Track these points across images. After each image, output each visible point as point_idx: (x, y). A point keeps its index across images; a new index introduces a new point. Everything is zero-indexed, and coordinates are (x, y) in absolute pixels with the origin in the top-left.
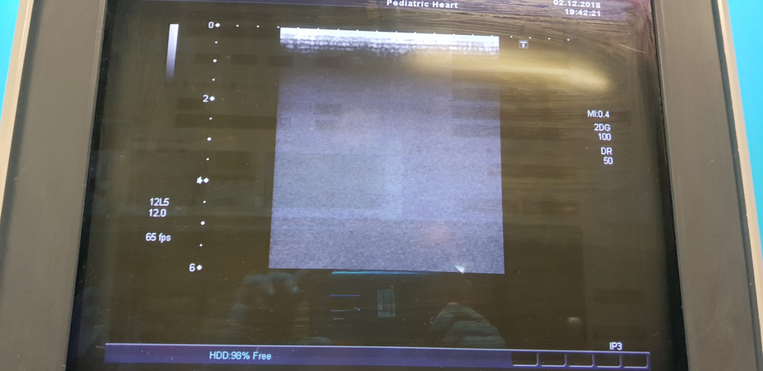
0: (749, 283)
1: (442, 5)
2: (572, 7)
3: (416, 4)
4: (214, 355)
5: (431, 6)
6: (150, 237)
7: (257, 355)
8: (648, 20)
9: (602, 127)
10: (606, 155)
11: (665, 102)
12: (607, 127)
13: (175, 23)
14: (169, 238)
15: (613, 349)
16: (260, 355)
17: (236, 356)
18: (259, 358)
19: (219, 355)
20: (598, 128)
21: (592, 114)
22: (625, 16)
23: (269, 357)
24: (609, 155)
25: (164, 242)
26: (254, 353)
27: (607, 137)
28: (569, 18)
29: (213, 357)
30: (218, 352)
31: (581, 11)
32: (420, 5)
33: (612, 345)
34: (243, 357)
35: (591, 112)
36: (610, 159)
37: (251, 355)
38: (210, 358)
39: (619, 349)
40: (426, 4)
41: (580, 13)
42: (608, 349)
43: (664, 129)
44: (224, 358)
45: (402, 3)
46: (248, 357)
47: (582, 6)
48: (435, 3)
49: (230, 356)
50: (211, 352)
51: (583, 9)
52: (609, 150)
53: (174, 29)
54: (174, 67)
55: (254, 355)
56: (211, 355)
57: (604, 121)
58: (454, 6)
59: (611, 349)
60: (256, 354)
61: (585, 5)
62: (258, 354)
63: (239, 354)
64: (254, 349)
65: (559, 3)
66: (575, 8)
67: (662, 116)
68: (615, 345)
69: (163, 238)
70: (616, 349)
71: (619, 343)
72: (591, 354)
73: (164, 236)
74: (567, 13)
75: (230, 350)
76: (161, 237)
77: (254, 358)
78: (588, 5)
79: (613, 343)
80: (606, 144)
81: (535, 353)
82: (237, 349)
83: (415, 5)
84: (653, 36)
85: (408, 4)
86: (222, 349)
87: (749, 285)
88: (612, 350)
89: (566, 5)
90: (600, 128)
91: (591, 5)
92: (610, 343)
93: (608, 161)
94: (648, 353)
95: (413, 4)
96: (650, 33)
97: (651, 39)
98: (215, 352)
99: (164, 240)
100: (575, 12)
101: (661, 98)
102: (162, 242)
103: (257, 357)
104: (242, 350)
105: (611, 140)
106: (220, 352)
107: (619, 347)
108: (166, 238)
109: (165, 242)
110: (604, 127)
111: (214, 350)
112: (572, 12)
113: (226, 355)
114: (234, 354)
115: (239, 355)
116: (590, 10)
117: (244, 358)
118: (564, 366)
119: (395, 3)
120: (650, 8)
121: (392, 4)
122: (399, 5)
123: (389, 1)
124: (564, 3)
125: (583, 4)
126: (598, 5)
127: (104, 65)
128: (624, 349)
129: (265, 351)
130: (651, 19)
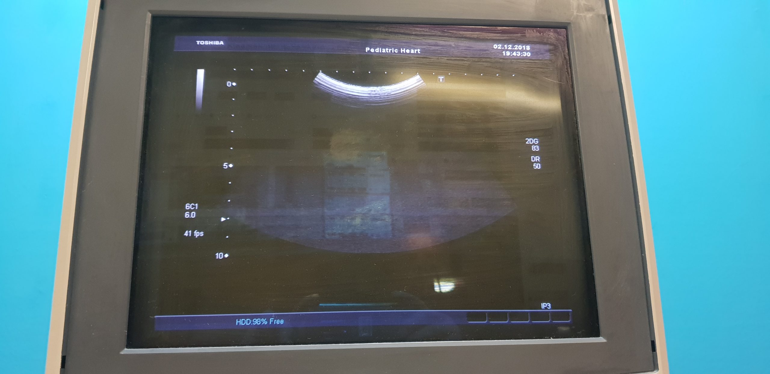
0: (642, 254)
1: (408, 51)
2: (508, 50)
3: (388, 51)
4: (240, 322)
5: (399, 52)
7: (272, 321)
8: (565, 58)
9: (531, 141)
10: (535, 162)
11: (579, 120)
12: (536, 141)
13: (201, 68)
14: (202, 234)
15: (544, 308)
16: (275, 321)
17: (257, 322)
18: (275, 323)
19: (244, 322)
20: (529, 142)
22: (548, 56)
23: (282, 322)
24: (538, 162)
25: (198, 237)
26: (271, 319)
27: (535, 148)
28: (505, 58)
29: (239, 323)
30: (242, 320)
31: (515, 52)
32: (391, 51)
33: (543, 305)
34: (262, 322)
36: (538, 165)
37: (268, 321)
38: (237, 324)
40: (396, 51)
41: (514, 54)
43: (579, 141)
44: (247, 324)
45: (377, 50)
46: (266, 323)
47: (516, 49)
48: (403, 49)
49: (252, 322)
50: (237, 320)
52: (537, 158)
53: (201, 73)
54: (202, 103)
55: (271, 321)
56: (237, 322)
58: (417, 52)
59: (542, 308)
60: (271, 320)
61: (518, 48)
62: (274, 320)
63: (259, 320)
64: (271, 316)
65: (498, 47)
66: (510, 51)
67: (577, 131)
68: (545, 305)
69: (197, 234)
70: (546, 308)
71: (548, 304)
72: (528, 312)
73: (198, 232)
74: (504, 55)
75: (252, 318)
76: (196, 233)
77: (270, 323)
78: (520, 47)
79: (544, 304)
80: (535, 153)
81: (485, 313)
82: (257, 317)
84: (569, 71)
85: (382, 50)
86: (246, 317)
87: (642, 256)
88: (543, 309)
89: (503, 48)
90: (530, 141)
91: (523, 48)
92: (542, 304)
93: (537, 166)
94: (571, 310)
95: (386, 51)
96: (567, 69)
97: (568, 73)
98: (240, 320)
100: (511, 54)
101: (576, 118)
103: (273, 323)
104: (261, 317)
105: (539, 151)
106: (244, 320)
107: (549, 307)
108: (200, 234)
110: (534, 141)
111: (239, 318)
112: (508, 54)
113: (248, 321)
114: (255, 321)
115: (259, 321)
116: (522, 51)
117: (263, 324)
118: (507, 322)
119: (372, 50)
120: (567, 49)
121: (369, 51)
122: (375, 52)
123: (367, 49)
124: (502, 47)
125: (516, 47)
126: (528, 48)
127: (148, 102)
128: (552, 308)
129: (279, 317)
130: (567, 57)
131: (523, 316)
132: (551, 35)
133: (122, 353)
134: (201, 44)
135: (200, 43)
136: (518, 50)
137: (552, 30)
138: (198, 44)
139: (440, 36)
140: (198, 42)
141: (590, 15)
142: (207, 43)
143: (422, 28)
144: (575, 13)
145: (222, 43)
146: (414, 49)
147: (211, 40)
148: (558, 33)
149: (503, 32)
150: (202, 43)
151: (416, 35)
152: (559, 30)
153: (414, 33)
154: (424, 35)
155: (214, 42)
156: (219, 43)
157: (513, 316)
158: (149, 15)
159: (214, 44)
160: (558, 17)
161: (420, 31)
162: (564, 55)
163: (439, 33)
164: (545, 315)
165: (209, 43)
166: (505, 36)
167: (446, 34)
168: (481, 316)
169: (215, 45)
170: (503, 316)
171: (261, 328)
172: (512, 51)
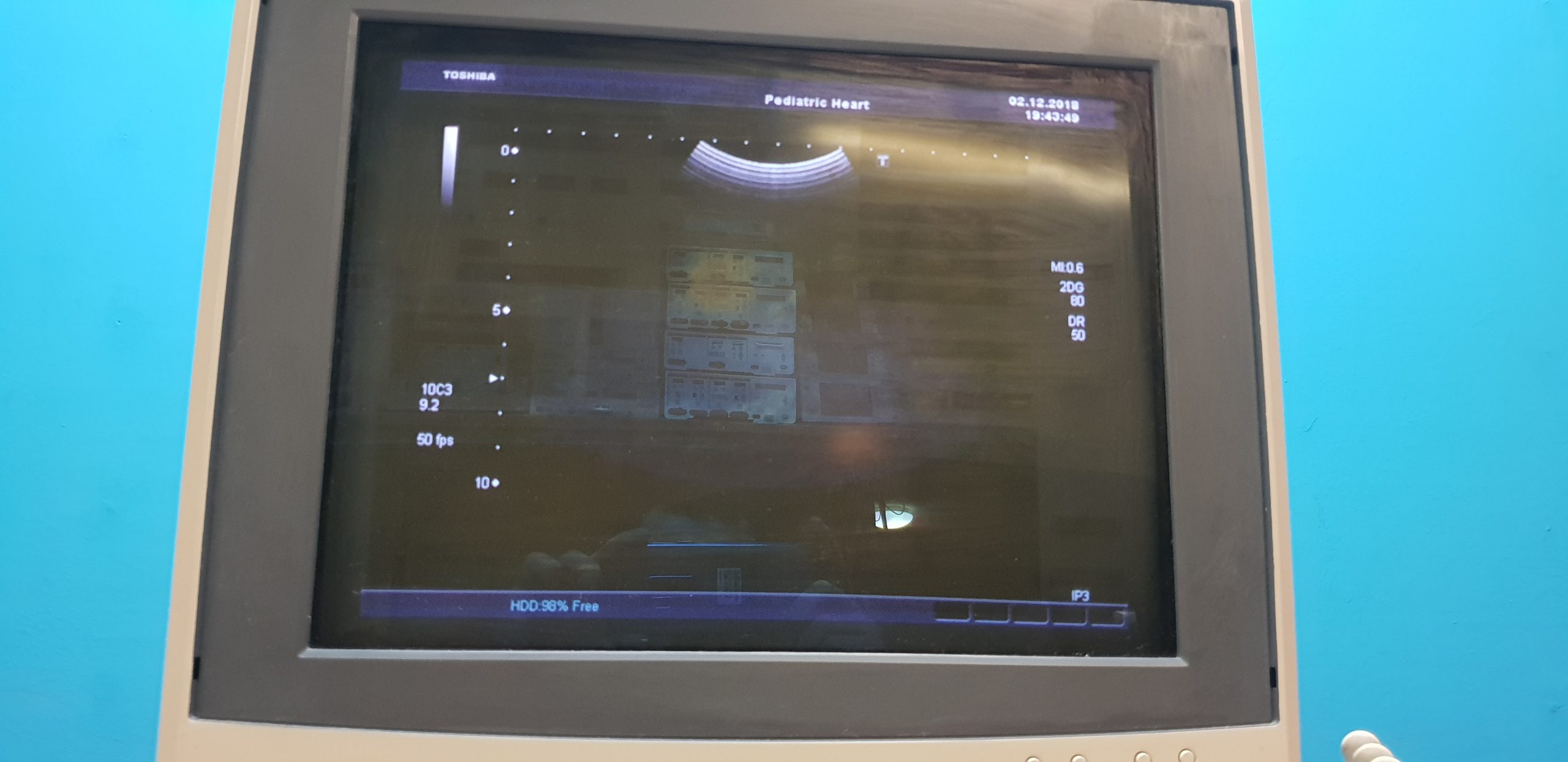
0: (1264, 508)
1: (846, 105)
2: (1036, 109)
3: (808, 103)
4: (517, 605)
5: (829, 107)
6: (424, 439)
7: (578, 605)
8: (1144, 128)
9: (1071, 286)
10: (1076, 327)
11: (1162, 251)
12: (1079, 287)
13: (452, 124)
14: (450, 441)
15: (1076, 599)
16: (582, 605)
17: (549, 606)
18: (582, 609)
19: (524, 605)
20: (1066, 288)
21: (1057, 267)
22: (1111, 124)
23: (595, 607)
24: (1080, 327)
25: (443, 447)
26: (575, 601)
27: (1077, 301)
28: (1031, 125)
29: (515, 608)
30: (522, 601)
31: (1049, 114)
32: (814, 104)
33: (1076, 594)
34: (558, 607)
35: (1056, 263)
36: (1081, 334)
37: (570, 604)
38: (512, 609)
39: (1085, 600)
40: (823, 104)
41: (1048, 117)
42: (1069, 599)
43: (1160, 290)
44: (531, 610)
45: (787, 101)
46: (565, 608)
47: (1052, 106)
48: (836, 101)
49: (540, 607)
50: (513, 602)
51: (1052, 110)
52: (1080, 320)
53: (451, 135)
54: (452, 191)
55: (575, 605)
56: (513, 604)
57: (1074, 278)
58: (863, 106)
59: (1073, 599)
60: (576, 603)
61: (1055, 104)
62: (580, 604)
63: (553, 603)
64: (576, 597)
65: (1018, 101)
66: (1040, 110)
67: (1157, 271)
68: (1079, 594)
69: (442, 441)
70: (1080, 600)
71: (1085, 591)
72: (1046, 606)
73: (444, 438)
74: (1029, 117)
75: (540, 598)
76: (439, 439)
77: (574, 609)
78: (1060, 104)
79: (1077, 591)
80: (1077, 311)
81: (967, 604)
82: (549, 597)
83: (806, 105)
84: (1151, 154)
85: (796, 101)
86: (528, 598)
87: (1264, 512)
88: (1074, 601)
89: (1027, 105)
90: (1068, 287)
91: (1065, 106)
92: (1073, 592)
93: (1079, 336)
94: (1125, 605)
95: (804, 102)
96: (1146, 150)
97: (1148, 160)
98: (519, 602)
99: (444, 444)
100: (1041, 116)
102: (441, 446)
103: (578, 609)
104: (556, 598)
105: (1085, 306)
106: (525, 601)
107: (1085, 598)
108: (447, 442)
109: (446, 447)
110: (1075, 286)
111: (517, 598)
112: (1036, 116)
113: (534, 605)
114: (545, 604)
115: (553, 605)
116: (1064, 111)
117: (560, 610)
118: (1007, 622)
119: (778, 101)
120: (1148, 112)
121: (772, 103)
122: (783, 105)
123: (769, 98)
124: (1025, 102)
125: (1053, 103)
126: (1075, 105)
127: (351, 189)
128: (1091, 599)
129: (591, 600)
130: (1148, 128)
131: (1037, 613)
132: (1121, 81)
133: (302, 656)
134: (453, 77)
135: (450, 75)
136: (1057, 110)
137: (1122, 73)
138: (447, 76)
139: (908, 78)
140: (447, 74)
141: (1196, 46)
142: (463, 75)
143: (875, 60)
144: (1169, 42)
145: (492, 77)
146: (858, 100)
147: (471, 70)
148: (1133, 80)
149: (1030, 74)
150: (455, 75)
151: (861, 75)
152: (1135, 74)
153: (858, 71)
154: (878, 76)
155: (478, 74)
156: (487, 76)
157: (1020, 612)
158: (355, 20)
159: (477, 78)
160: (1135, 49)
161: (870, 67)
162: (1143, 124)
163: (907, 73)
164: (1078, 612)
165: (467, 75)
166: (1033, 83)
167: (920, 75)
168: (960, 610)
169: (479, 81)
170: (999, 611)
171: (556, 618)
172: (1044, 111)
